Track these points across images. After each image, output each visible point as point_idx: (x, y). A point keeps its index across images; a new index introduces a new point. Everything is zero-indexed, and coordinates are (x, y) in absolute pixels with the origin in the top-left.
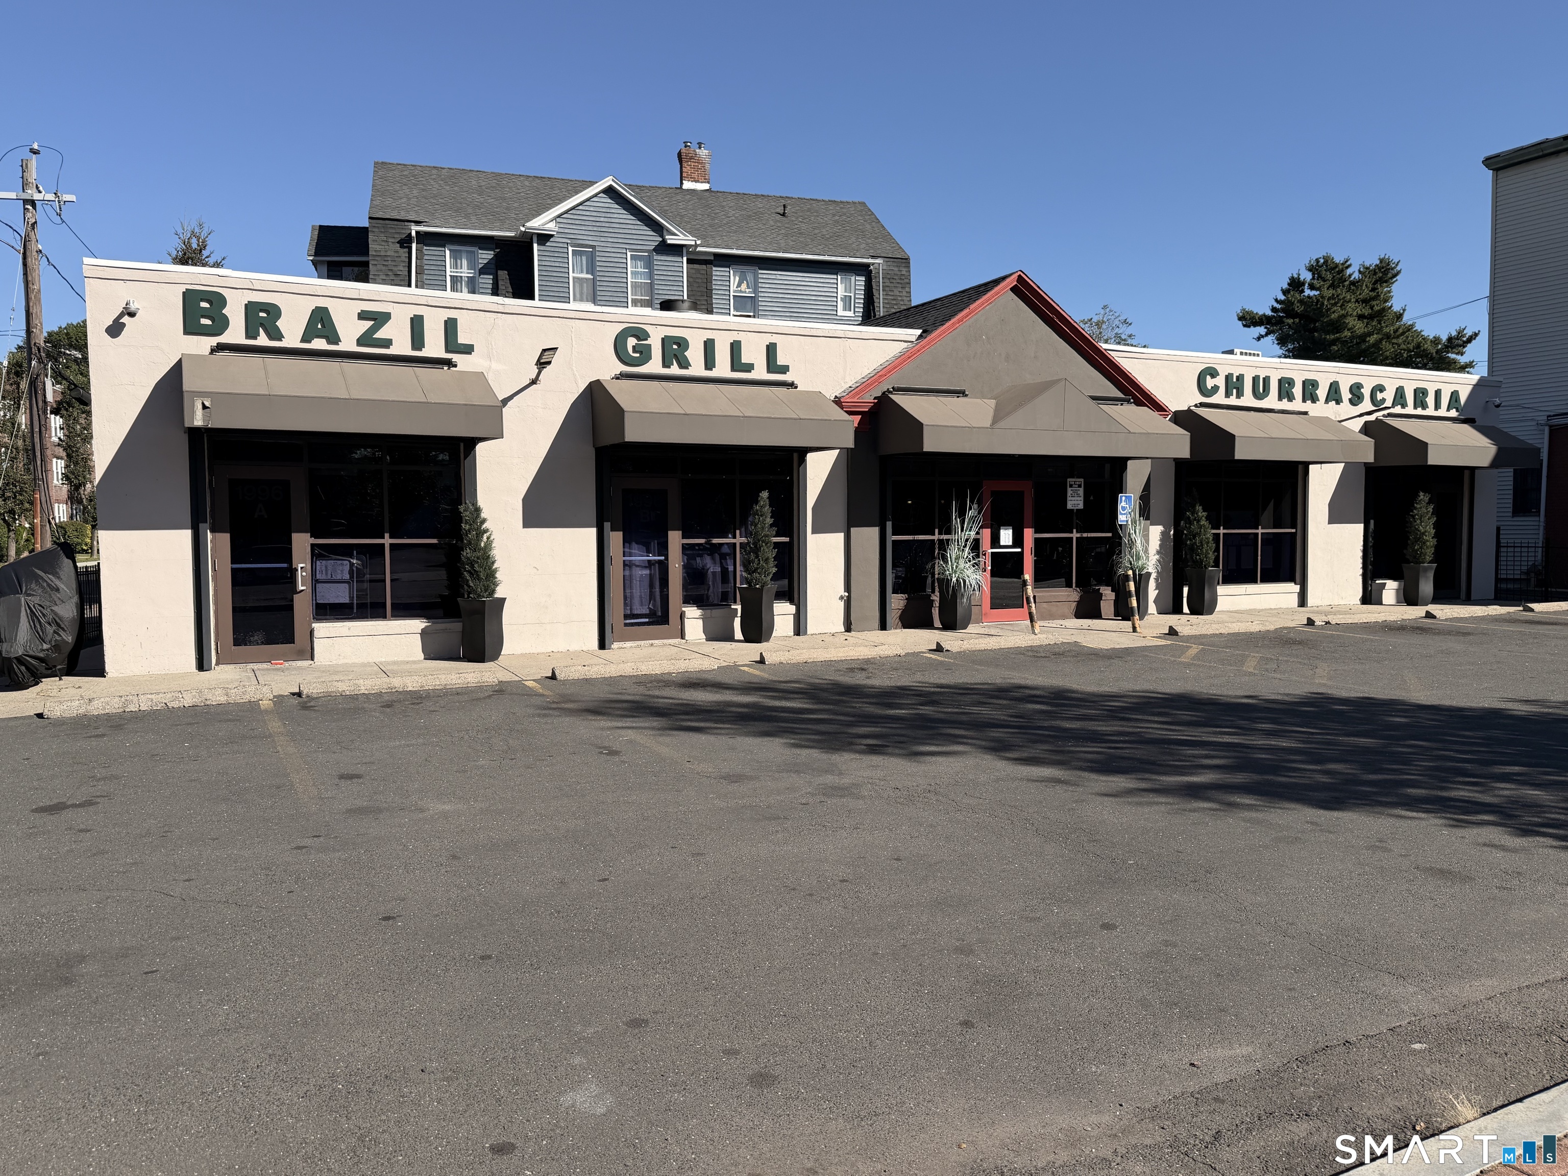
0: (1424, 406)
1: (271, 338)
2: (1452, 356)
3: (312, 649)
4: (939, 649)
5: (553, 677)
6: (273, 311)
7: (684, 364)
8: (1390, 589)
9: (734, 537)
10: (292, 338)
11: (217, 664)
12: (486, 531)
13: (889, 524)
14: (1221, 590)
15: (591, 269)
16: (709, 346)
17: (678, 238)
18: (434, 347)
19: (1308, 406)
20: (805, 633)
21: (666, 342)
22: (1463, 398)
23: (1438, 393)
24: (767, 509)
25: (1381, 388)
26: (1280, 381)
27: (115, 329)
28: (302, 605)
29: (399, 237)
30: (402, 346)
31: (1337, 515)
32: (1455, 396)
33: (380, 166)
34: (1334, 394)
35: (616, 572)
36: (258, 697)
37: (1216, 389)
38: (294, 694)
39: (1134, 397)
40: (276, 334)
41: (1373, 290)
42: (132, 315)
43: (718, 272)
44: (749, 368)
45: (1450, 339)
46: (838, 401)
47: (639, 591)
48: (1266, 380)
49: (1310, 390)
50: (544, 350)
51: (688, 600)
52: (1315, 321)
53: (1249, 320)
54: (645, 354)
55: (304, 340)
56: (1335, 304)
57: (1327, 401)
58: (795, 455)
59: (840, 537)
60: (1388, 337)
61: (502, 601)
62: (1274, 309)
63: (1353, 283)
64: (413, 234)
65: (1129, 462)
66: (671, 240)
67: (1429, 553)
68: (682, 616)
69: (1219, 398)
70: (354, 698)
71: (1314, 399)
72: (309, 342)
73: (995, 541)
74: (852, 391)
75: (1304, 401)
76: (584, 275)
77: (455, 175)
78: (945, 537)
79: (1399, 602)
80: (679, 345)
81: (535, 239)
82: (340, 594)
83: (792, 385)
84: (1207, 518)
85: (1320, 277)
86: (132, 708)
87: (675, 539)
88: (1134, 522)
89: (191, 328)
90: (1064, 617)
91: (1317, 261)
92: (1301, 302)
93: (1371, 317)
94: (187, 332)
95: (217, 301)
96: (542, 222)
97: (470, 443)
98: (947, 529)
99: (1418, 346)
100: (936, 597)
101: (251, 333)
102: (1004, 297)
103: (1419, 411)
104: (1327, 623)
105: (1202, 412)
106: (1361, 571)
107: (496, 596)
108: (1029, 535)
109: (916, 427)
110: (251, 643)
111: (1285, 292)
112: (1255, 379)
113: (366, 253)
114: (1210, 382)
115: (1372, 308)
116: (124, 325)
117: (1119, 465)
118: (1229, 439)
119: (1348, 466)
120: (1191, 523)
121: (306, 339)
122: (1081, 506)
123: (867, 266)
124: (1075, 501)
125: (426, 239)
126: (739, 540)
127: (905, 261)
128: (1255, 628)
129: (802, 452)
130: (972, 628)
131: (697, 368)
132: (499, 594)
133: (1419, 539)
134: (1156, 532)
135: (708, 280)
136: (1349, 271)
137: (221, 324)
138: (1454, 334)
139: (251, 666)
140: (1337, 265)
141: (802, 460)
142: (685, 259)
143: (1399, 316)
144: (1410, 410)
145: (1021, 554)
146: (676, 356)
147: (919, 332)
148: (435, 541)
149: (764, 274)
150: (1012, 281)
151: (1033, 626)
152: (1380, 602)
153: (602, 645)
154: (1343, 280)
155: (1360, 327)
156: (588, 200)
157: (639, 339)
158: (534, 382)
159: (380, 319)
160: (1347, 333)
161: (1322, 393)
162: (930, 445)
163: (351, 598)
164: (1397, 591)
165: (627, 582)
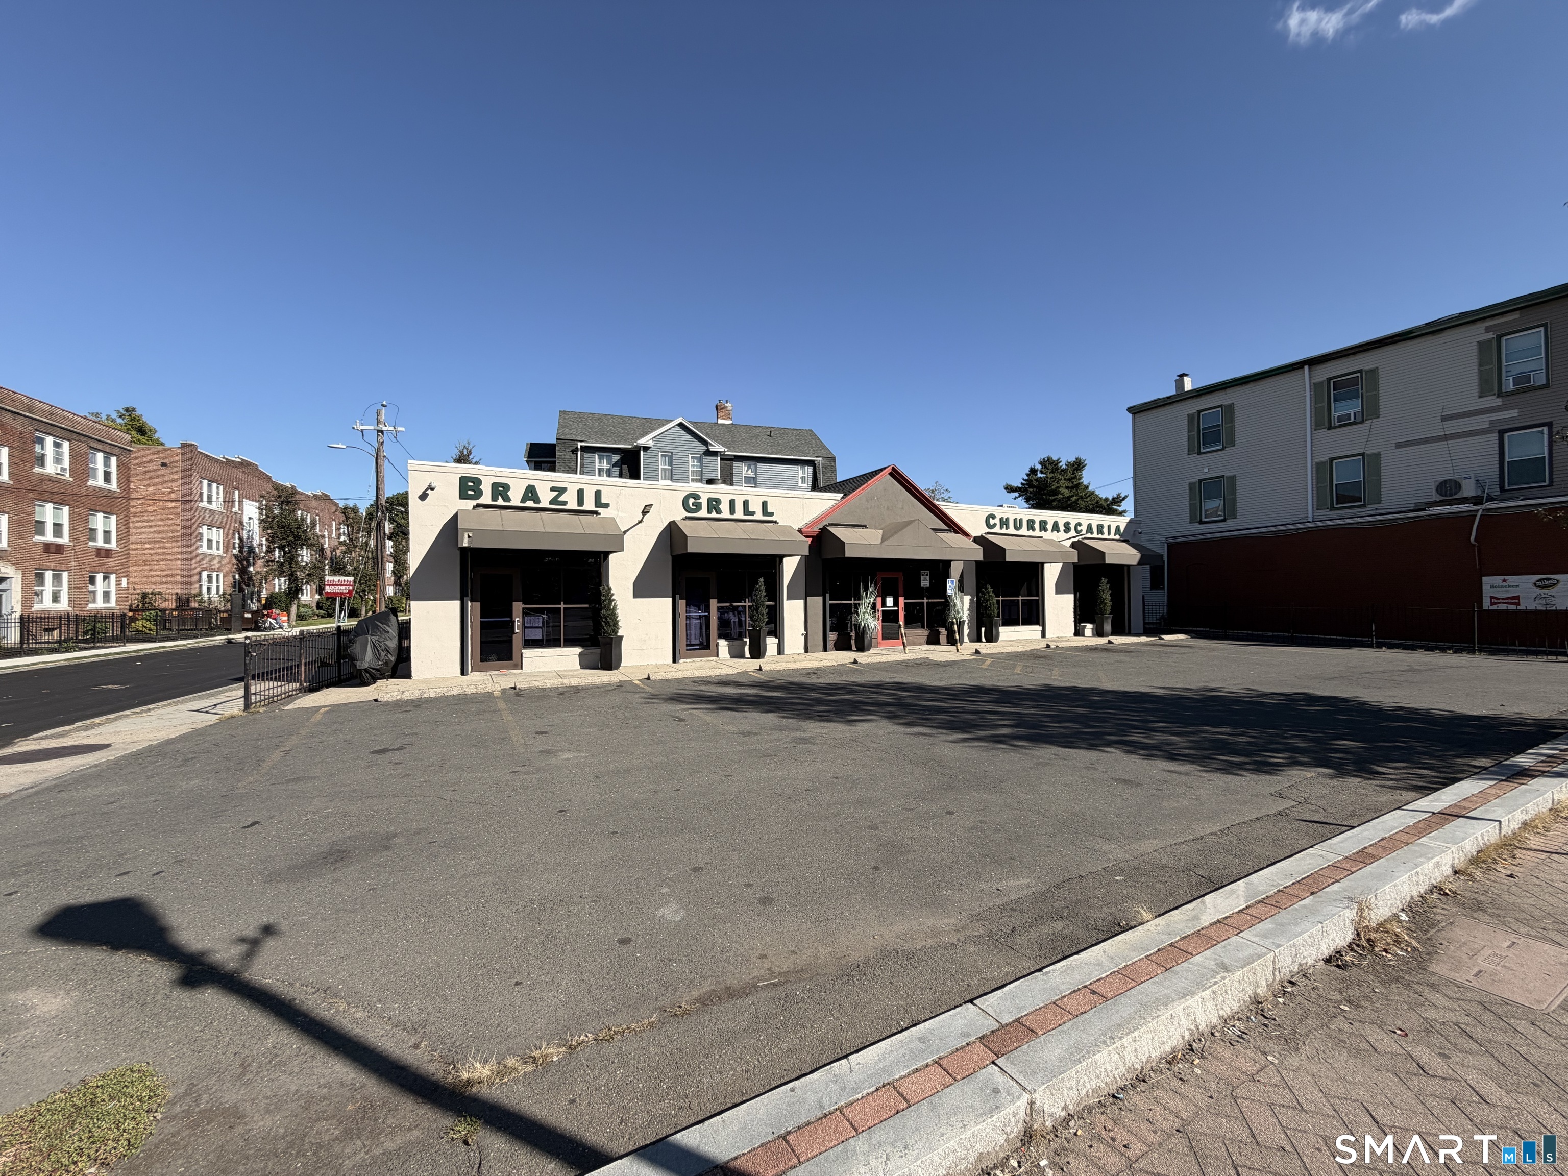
0: (1102, 533)
1: (505, 500)
2: (1115, 507)
3: (522, 663)
4: (855, 662)
5: (648, 678)
6: (506, 487)
7: (719, 512)
8: (1089, 628)
9: (745, 602)
10: (516, 501)
11: (471, 672)
12: (614, 600)
13: (828, 595)
14: (1001, 629)
15: (670, 464)
16: (732, 503)
17: (716, 447)
18: (589, 505)
19: (1043, 534)
20: (783, 654)
21: (710, 500)
22: (1122, 530)
23: (1109, 527)
24: (763, 588)
25: (1079, 524)
26: (1028, 521)
27: (423, 497)
28: (517, 640)
29: (571, 449)
30: (573, 505)
31: (1059, 590)
32: (1118, 528)
33: (562, 413)
34: (1056, 528)
35: (682, 622)
36: (493, 689)
37: (995, 525)
38: (512, 688)
39: (954, 529)
40: (507, 499)
41: (1073, 474)
42: (432, 489)
43: (736, 465)
44: (753, 513)
45: (1113, 499)
46: (800, 531)
47: (694, 631)
48: (1021, 520)
49: (1043, 526)
50: (646, 506)
51: (720, 636)
52: (1044, 490)
53: (1010, 489)
54: (698, 507)
55: (522, 502)
56: (1054, 481)
57: (1052, 531)
58: (778, 559)
59: (802, 602)
60: (1081, 498)
61: (622, 637)
62: (1022, 484)
63: (1063, 470)
64: (579, 447)
65: (952, 563)
66: (712, 448)
67: (1108, 609)
68: (717, 645)
69: (997, 530)
70: (544, 690)
71: (1045, 530)
72: (524, 503)
73: (884, 604)
74: (807, 526)
75: (1040, 531)
76: (667, 467)
77: (601, 418)
78: (857, 602)
79: (1094, 635)
80: (716, 502)
81: (642, 449)
82: (537, 635)
83: (776, 522)
84: (993, 592)
85: (1046, 467)
86: (425, 696)
87: (714, 604)
88: (955, 593)
89: (463, 495)
90: (920, 644)
91: (1044, 459)
92: (1036, 480)
93: (1072, 488)
94: (461, 498)
95: (477, 482)
96: (644, 441)
97: (606, 554)
98: (859, 597)
99: (1097, 502)
100: (853, 634)
101: (494, 498)
102: (885, 477)
103: (1100, 536)
104: (1057, 646)
105: (988, 536)
106: (1073, 619)
107: (619, 634)
108: (902, 600)
109: (842, 544)
110: (490, 661)
111: (1028, 475)
112: (1015, 520)
113: (555, 457)
114: (992, 522)
115: (1073, 483)
116: (428, 494)
117: (947, 564)
118: (1003, 551)
119: (1065, 565)
120: (985, 595)
121: (523, 501)
122: (928, 586)
123: (813, 461)
124: (925, 583)
125: (585, 449)
126: (748, 604)
127: (833, 459)
128: (1020, 649)
129: (781, 557)
130: (872, 651)
131: (726, 514)
132: (620, 633)
133: (1102, 602)
134: (967, 599)
135: (731, 468)
136: (1060, 464)
137: (479, 494)
138: (1115, 496)
139: (489, 673)
140: (1054, 462)
141: (781, 562)
142: (719, 458)
143: (1087, 487)
144: (1095, 535)
145: (898, 610)
146: (715, 508)
147: (842, 495)
148: (587, 606)
149: (760, 465)
150: (889, 470)
151: (905, 649)
152: (1083, 635)
153: (674, 661)
154: (1057, 469)
155: (1067, 493)
156: (670, 429)
157: (695, 499)
158: (640, 522)
159: (561, 491)
160: (1060, 496)
161: (1050, 526)
162: (849, 553)
163: (543, 636)
164: (1093, 629)
165: (688, 627)
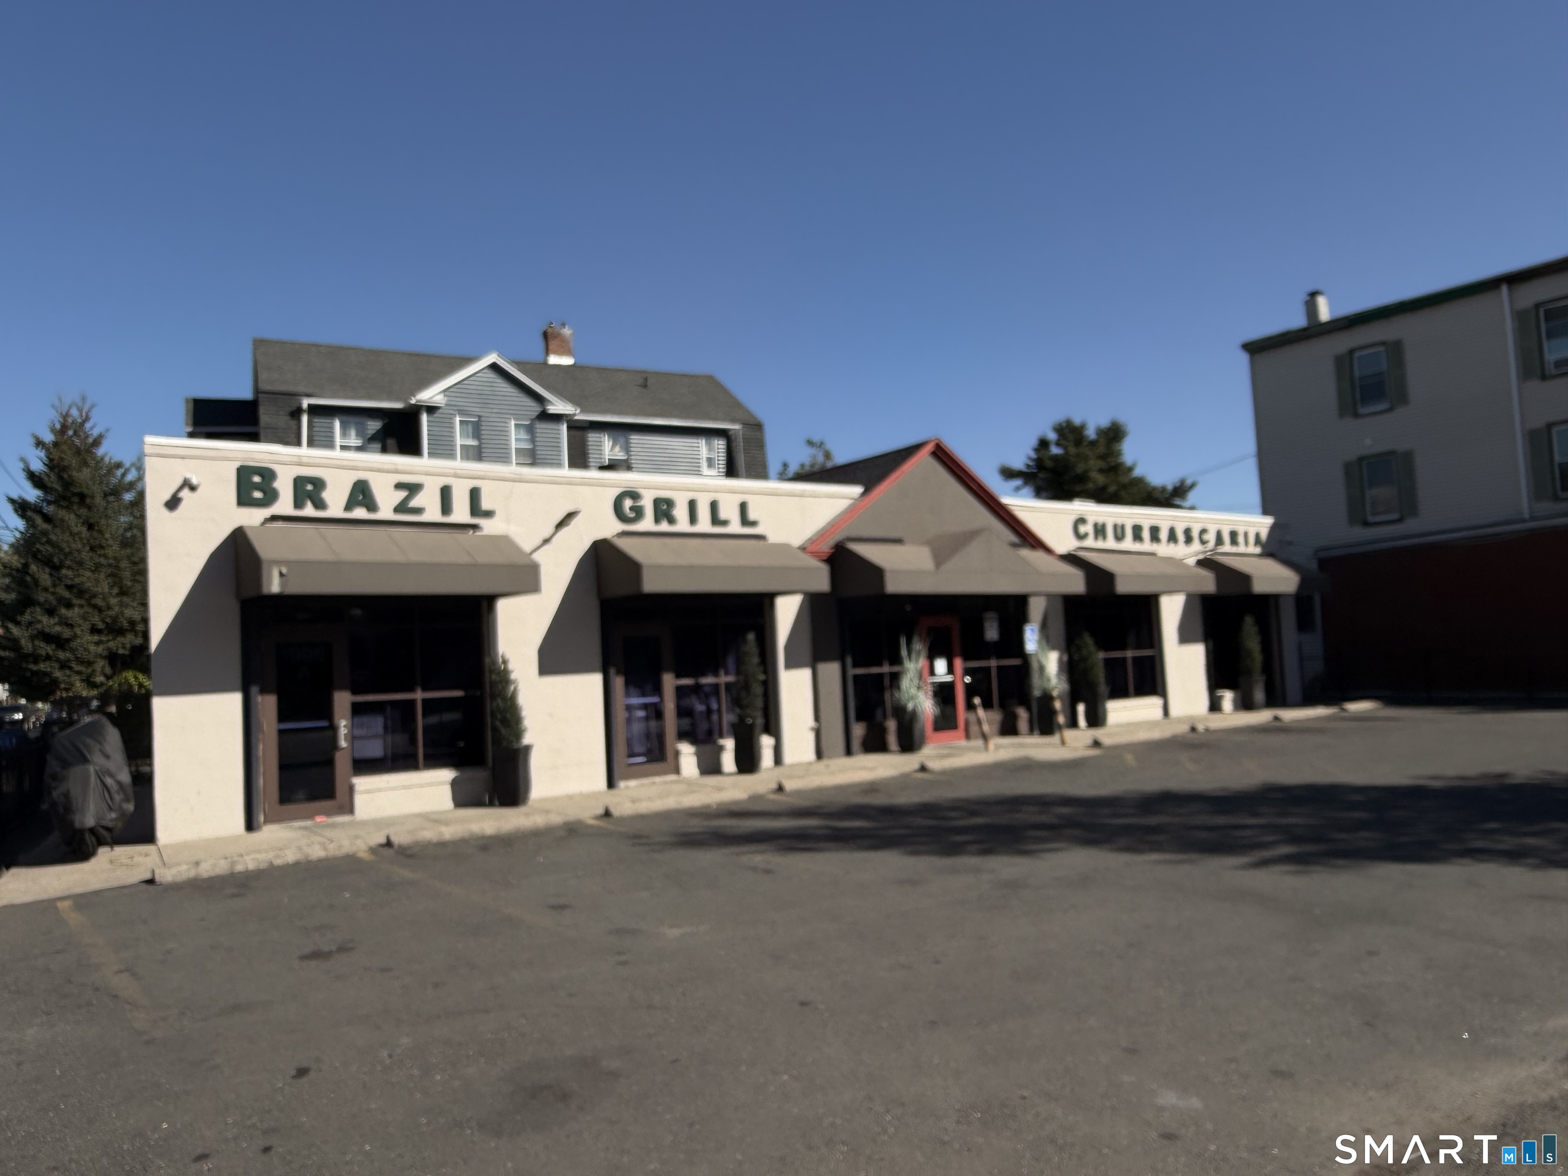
0: (1239, 545)
1: (316, 508)
3: (353, 803)
4: (923, 769)
5: (608, 814)
6: (319, 484)
7: (672, 521)
10: (335, 508)
11: (266, 822)
12: (513, 681)
13: (849, 661)
15: (477, 436)
16: (692, 505)
17: (558, 408)
18: (461, 513)
19: (1155, 547)
20: (784, 763)
21: (657, 502)
22: (1264, 538)
23: (1246, 534)
24: (753, 647)
25: (1205, 531)
26: (1133, 527)
27: (173, 503)
28: (342, 762)
29: (288, 410)
30: (433, 514)
31: (1185, 637)
32: (1257, 536)
33: (258, 342)
34: (1172, 537)
35: (620, 715)
37: (1087, 535)
38: (382, 846)
39: (1030, 543)
40: (320, 504)
41: (1108, 447)
42: (193, 488)
43: (592, 437)
44: (727, 523)
47: (640, 731)
48: (1123, 527)
49: (1155, 534)
50: (568, 514)
51: (683, 735)
52: (1061, 472)
53: (1011, 474)
54: (639, 513)
55: (345, 510)
56: (1079, 460)
57: (1168, 542)
58: (767, 599)
59: (809, 671)
61: (529, 747)
62: (1028, 465)
63: (1091, 442)
64: (305, 406)
65: (1029, 598)
66: (551, 410)
67: (1258, 667)
68: (678, 753)
69: (1090, 542)
71: (1159, 541)
72: (350, 511)
73: (934, 671)
75: (1152, 543)
76: (470, 440)
77: (337, 353)
78: (895, 669)
79: (1235, 709)
80: (667, 505)
81: (423, 410)
82: (375, 749)
83: (763, 537)
84: (1091, 644)
85: (1064, 437)
87: (669, 682)
88: (1037, 648)
89: (244, 500)
91: (1060, 423)
92: (1051, 458)
93: (1109, 470)
94: (239, 504)
95: (268, 475)
96: (431, 394)
97: (490, 600)
98: (896, 660)
100: (893, 725)
101: (298, 504)
102: (923, 460)
103: (1234, 549)
105: (1081, 553)
106: (1206, 684)
107: (524, 743)
108: (958, 665)
109: (878, 573)
110: (295, 801)
111: (1035, 451)
112: (1115, 526)
113: (257, 425)
114: (1082, 529)
115: (1107, 462)
116: (181, 498)
117: (1021, 600)
118: (1109, 576)
119: (1189, 596)
120: (1080, 649)
121: (348, 507)
122: (996, 638)
123: (727, 431)
124: (992, 633)
125: (317, 411)
126: (724, 679)
127: (759, 427)
129: (772, 598)
130: (927, 749)
131: (684, 525)
133: (1249, 655)
134: (1055, 656)
135: (586, 444)
136: (1087, 432)
137: (271, 497)
139: (296, 824)
140: (1076, 427)
141: (772, 606)
142: (565, 426)
143: (1130, 469)
145: (954, 682)
146: (665, 515)
147: (862, 488)
148: (458, 693)
149: (635, 440)
150: (930, 447)
151: (986, 745)
152: (1221, 710)
153: (611, 785)
154: (1082, 439)
155: (1101, 479)
156: (475, 374)
157: (634, 500)
158: (546, 541)
159: (413, 489)
161: (1164, 535)
162: (891, 587)
163: (386, 751)
164: (1234, 699)
165: (629, 724)
